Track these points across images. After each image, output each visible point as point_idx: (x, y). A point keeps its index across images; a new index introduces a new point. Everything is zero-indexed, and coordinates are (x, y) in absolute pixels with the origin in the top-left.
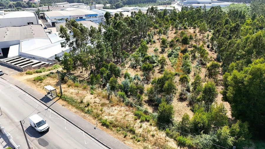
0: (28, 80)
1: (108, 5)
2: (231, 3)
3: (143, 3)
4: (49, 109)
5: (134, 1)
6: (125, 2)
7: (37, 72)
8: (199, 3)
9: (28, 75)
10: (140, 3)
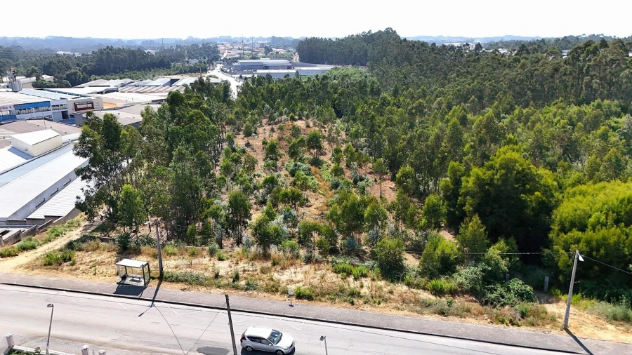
0: (30, 267)
1: (46, 77)
2: (332, 67)
3: (139, 70)
4: (155, 303)
5: (112, 65)
6: (89, 68)
7: (24, 249)
8: (266, 67)
9: (9, 258)
10: (130, 69)
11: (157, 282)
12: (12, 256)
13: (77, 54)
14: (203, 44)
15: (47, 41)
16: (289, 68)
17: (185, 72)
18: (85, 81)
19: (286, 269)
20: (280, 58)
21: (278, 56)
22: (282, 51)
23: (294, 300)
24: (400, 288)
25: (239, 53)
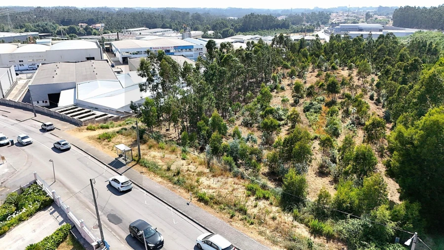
0: (90, 138)
1: (210, 32)
2: (417, 30)
3: (268, 29)
5: (251, 26)
6: (238, 27)
7: (102, 128)
8: (361, 30)
9: (90, 131)
10: (262, 29)
11: (135, 163)
12: (92, 130)
13: (236, 18)
14: (319, 12)
15: (226, 10)
16: (381, 30)
17: (298, 32)
18: (232, 35)
19: (216, 177)
20: (377, 23)
21: (376, 21)
22: (380, 18)
23: (195, 200)
24: (286, 217)
25: (345, 19)
